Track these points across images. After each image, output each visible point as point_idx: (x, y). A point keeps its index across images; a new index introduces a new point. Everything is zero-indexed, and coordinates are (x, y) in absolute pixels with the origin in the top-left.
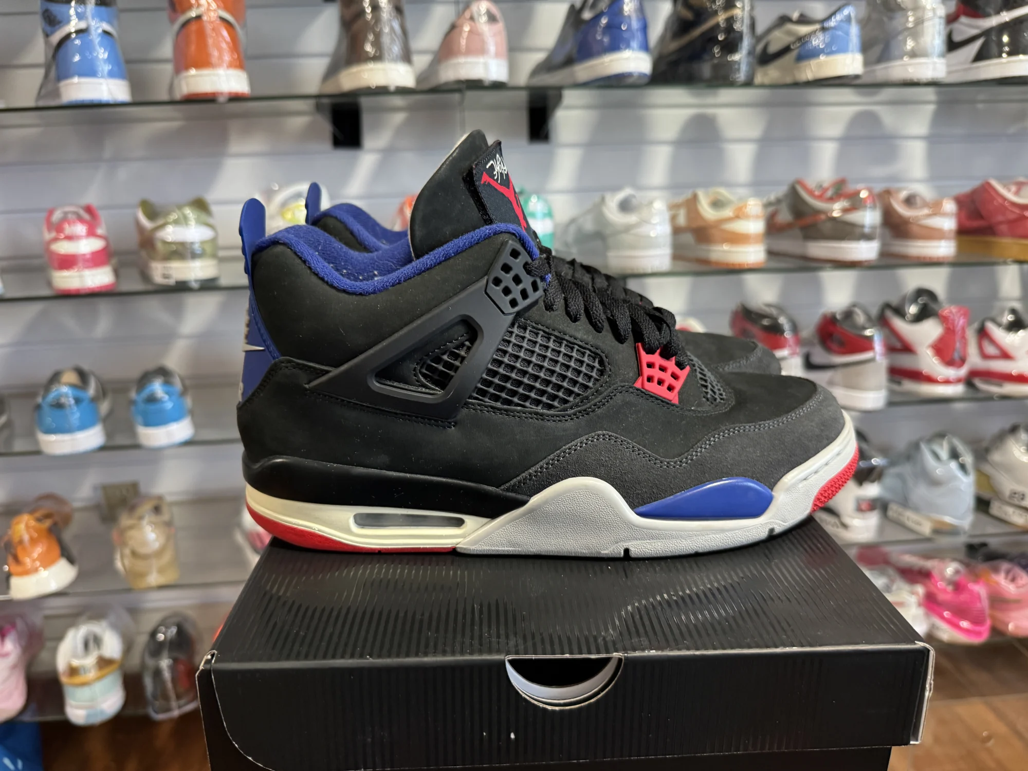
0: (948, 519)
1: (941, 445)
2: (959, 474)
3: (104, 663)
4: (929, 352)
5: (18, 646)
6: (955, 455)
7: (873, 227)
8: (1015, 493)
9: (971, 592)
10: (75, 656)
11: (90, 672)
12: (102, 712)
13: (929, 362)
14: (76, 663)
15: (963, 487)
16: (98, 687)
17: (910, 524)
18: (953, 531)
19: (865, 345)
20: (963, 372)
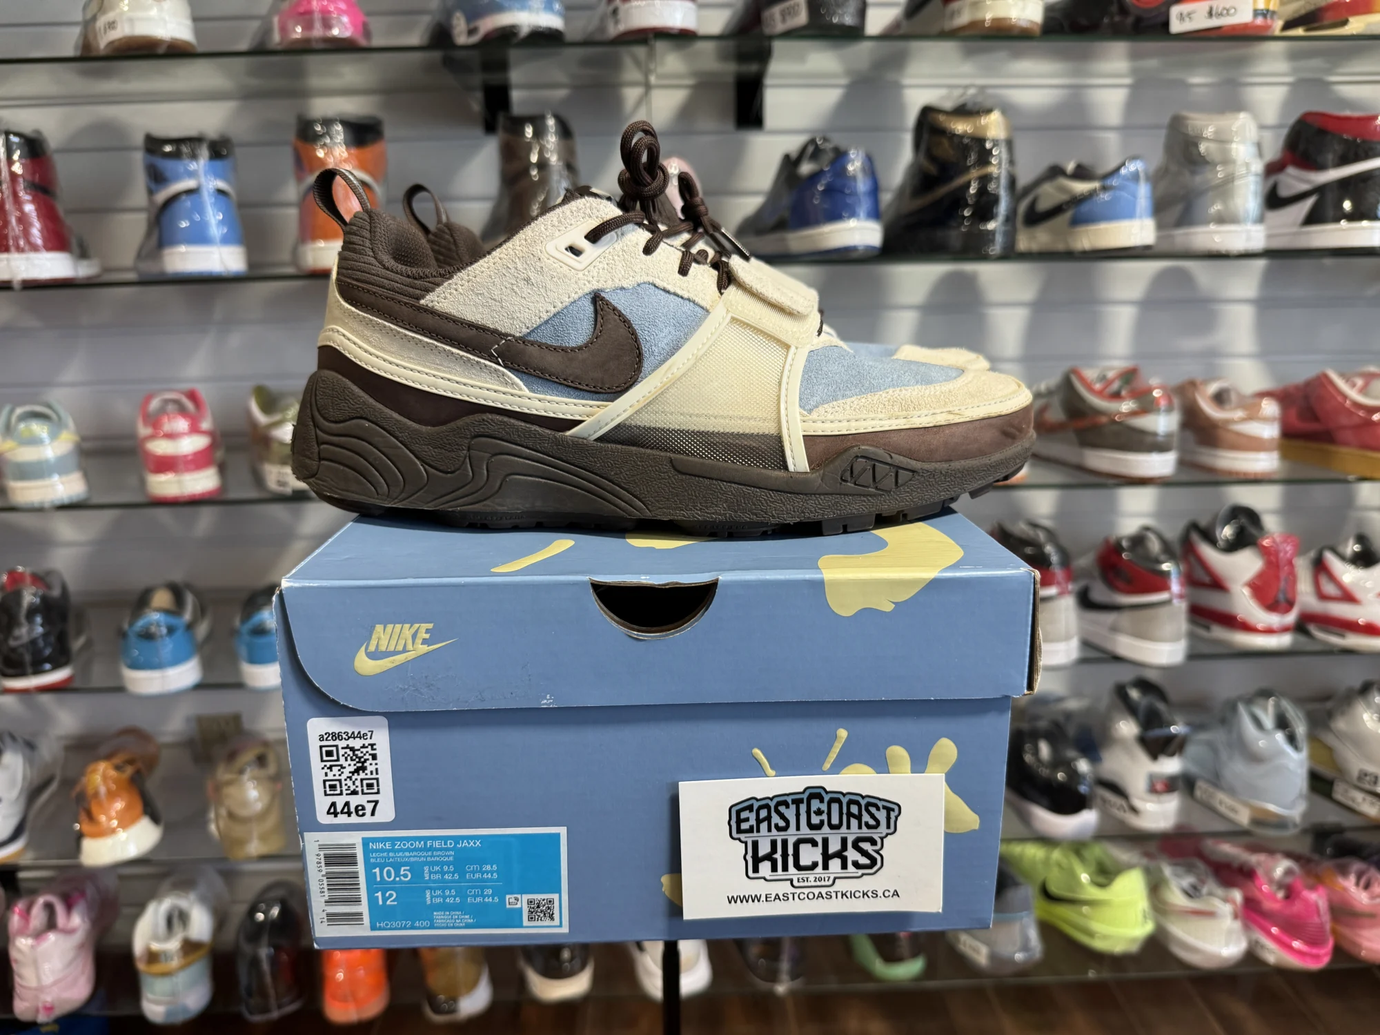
0: (1272, 807)
1: (1265, 710)
2: (1288, 749)
3: (190, 947)
4: (1246, 592)
5: (86, 919)
6: (1282, 723)
7: (1169, 435)
8: (1366, 775)
9: (1307, 902)
10: (156, 938)
11: (172, 959)
12: (185, 1009)
13: (1245, 604)
14: (155, 946)
15: (1292, 766)
16: (181, 979)
17: (1222, 809)
18: (1280, 823)
19: (1159, 582)
20: (1291, 618)
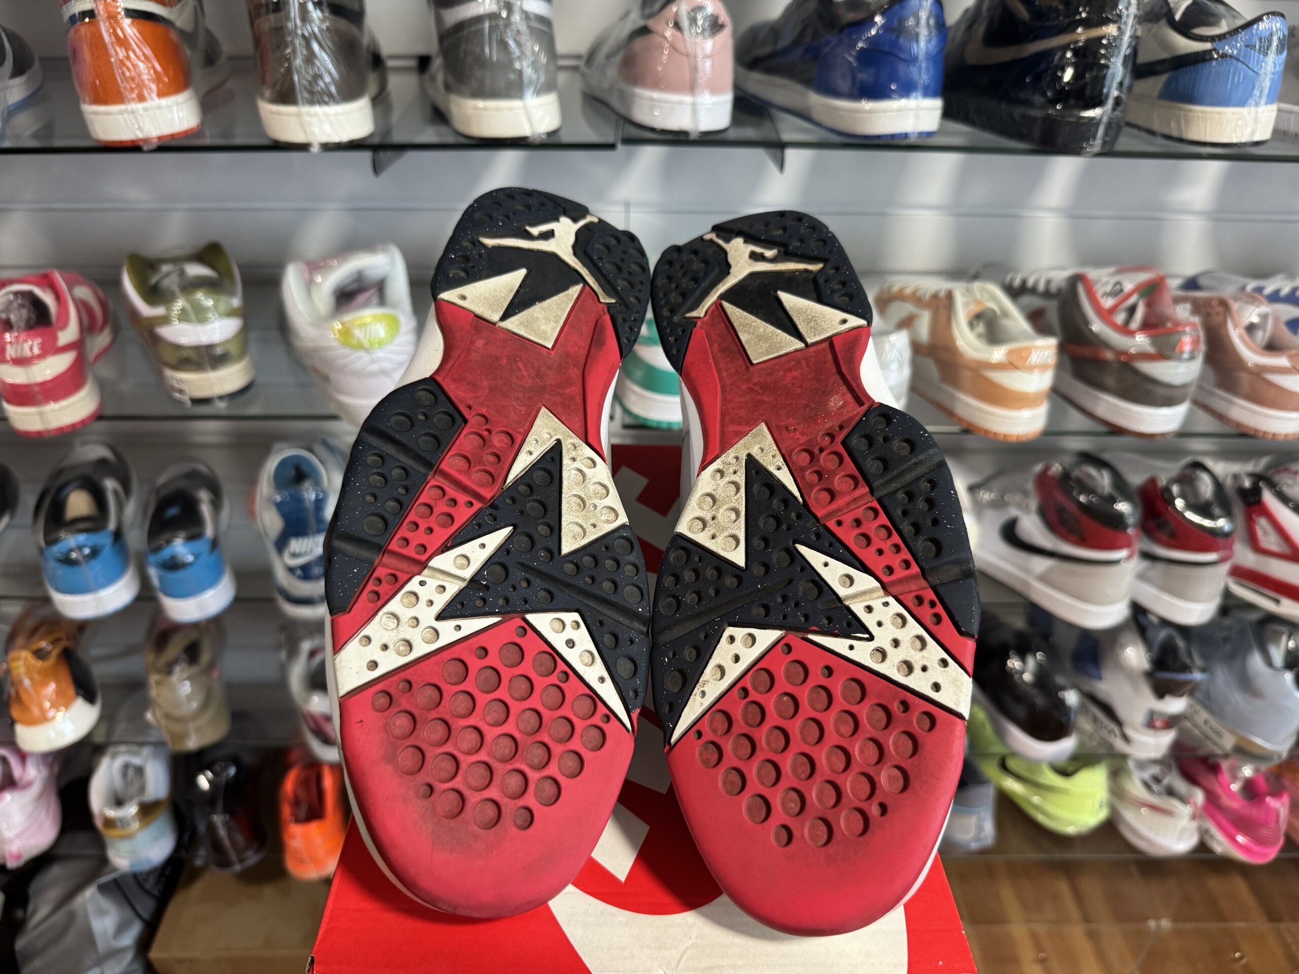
0: (1258, 741)
2: (1294, 690)
3: (148, 808)
9: (1269, 809)
11: (128, 824)
12: (150, 861)
14: (111, 813)
16: (142, 838)
17: (1206, 729)
